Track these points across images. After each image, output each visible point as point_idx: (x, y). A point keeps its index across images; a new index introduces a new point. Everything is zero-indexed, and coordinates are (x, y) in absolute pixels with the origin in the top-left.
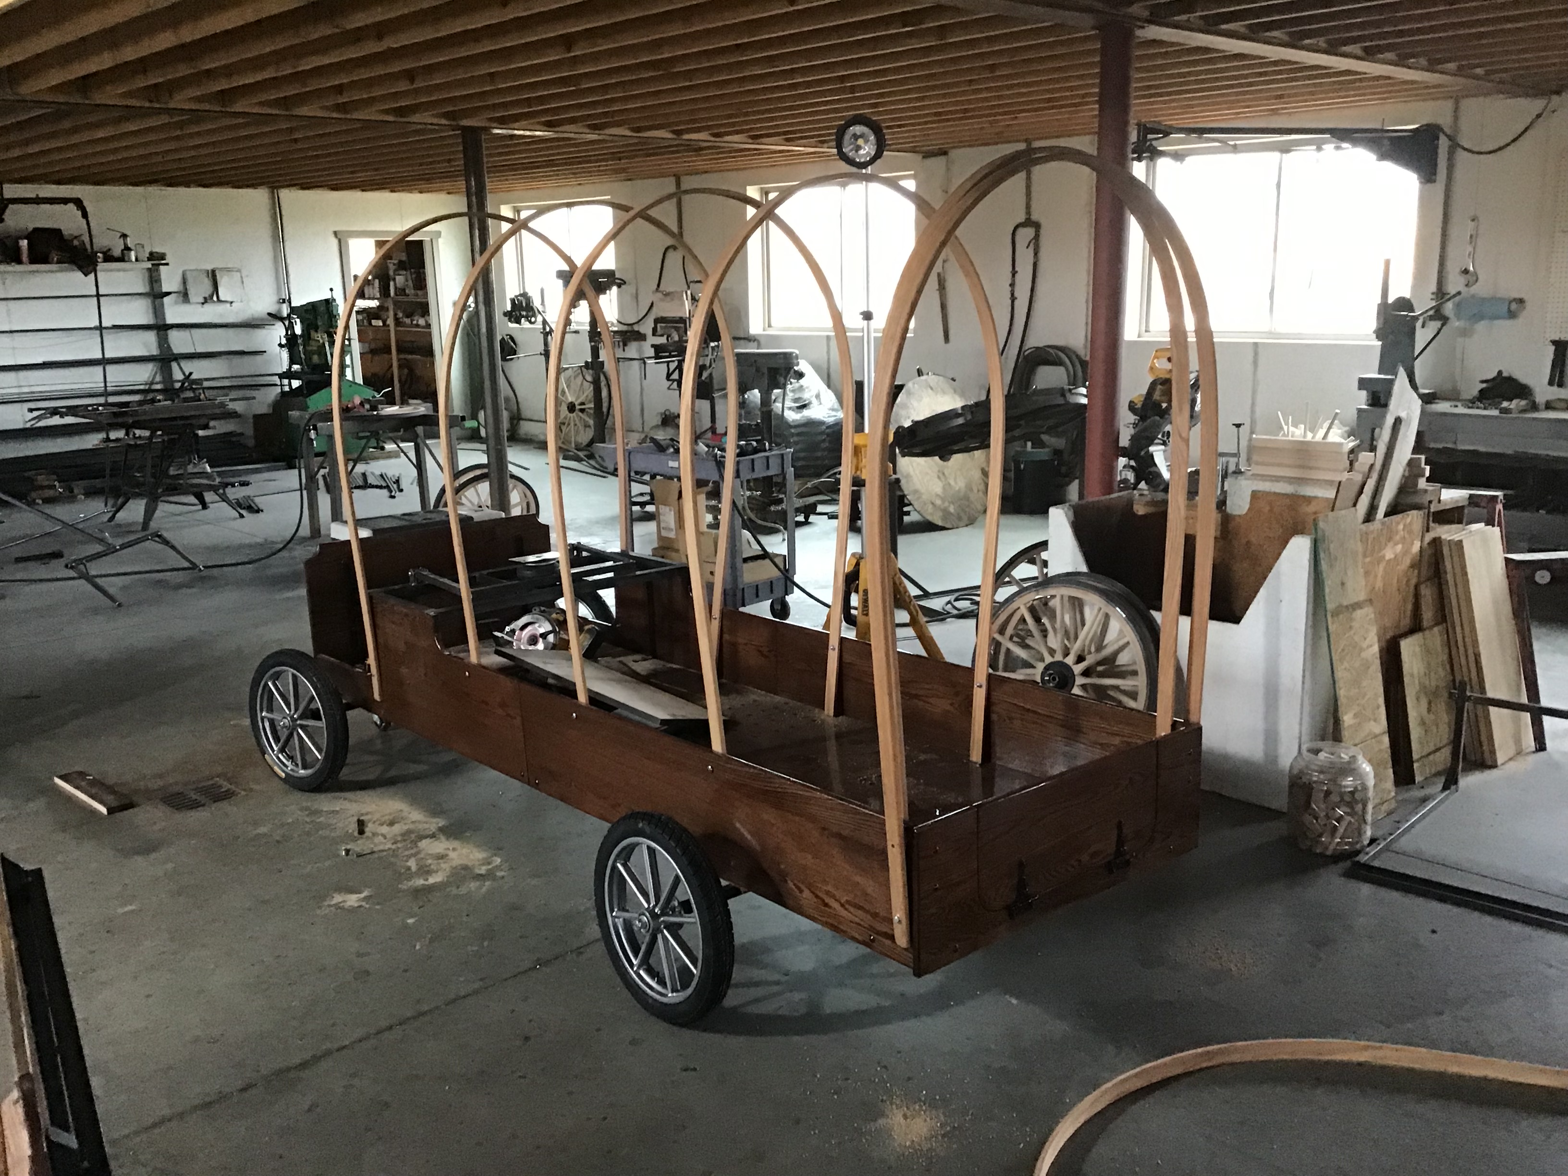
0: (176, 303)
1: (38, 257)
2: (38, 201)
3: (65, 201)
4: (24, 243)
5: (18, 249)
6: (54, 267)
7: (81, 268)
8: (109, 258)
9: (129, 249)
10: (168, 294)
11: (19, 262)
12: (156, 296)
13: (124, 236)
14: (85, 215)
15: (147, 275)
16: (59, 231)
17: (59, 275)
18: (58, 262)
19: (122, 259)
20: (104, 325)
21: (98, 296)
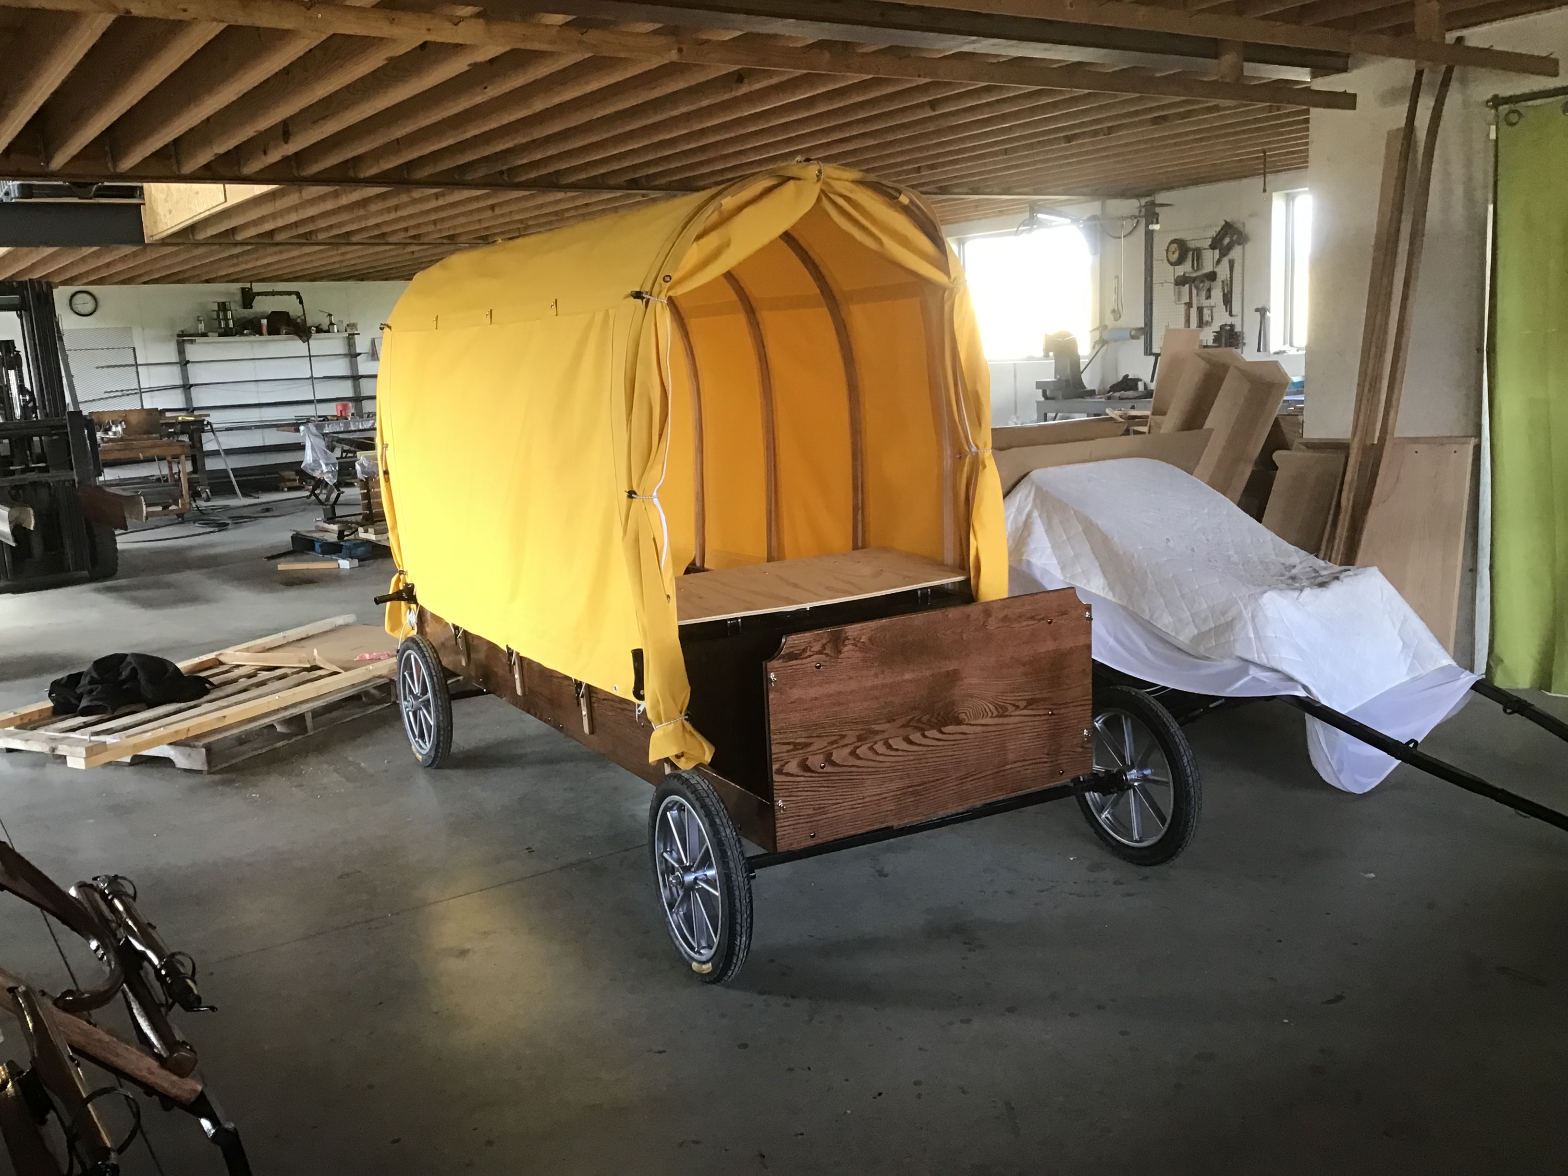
0: (367, 361)
1: (273, 331)
2: (273, 293)
3: (289, 293)
4: (264, 322)
5: (260, 326)
6: (283, 337)
7: (301, 338)
8: (319, 330)
9: (333, 324)
10: (360, 354)
11: (261, 334)
12: (353, 355)
13: (330, 315)
14: (301, 302)
15: (346, 340)
16: (287, 313)
17: (288, 342)
18: (286, 334)
19: (328, 331)
20: (315, 376)
21: (310, 356)
